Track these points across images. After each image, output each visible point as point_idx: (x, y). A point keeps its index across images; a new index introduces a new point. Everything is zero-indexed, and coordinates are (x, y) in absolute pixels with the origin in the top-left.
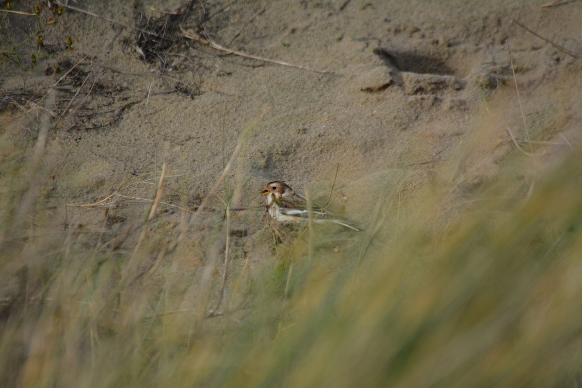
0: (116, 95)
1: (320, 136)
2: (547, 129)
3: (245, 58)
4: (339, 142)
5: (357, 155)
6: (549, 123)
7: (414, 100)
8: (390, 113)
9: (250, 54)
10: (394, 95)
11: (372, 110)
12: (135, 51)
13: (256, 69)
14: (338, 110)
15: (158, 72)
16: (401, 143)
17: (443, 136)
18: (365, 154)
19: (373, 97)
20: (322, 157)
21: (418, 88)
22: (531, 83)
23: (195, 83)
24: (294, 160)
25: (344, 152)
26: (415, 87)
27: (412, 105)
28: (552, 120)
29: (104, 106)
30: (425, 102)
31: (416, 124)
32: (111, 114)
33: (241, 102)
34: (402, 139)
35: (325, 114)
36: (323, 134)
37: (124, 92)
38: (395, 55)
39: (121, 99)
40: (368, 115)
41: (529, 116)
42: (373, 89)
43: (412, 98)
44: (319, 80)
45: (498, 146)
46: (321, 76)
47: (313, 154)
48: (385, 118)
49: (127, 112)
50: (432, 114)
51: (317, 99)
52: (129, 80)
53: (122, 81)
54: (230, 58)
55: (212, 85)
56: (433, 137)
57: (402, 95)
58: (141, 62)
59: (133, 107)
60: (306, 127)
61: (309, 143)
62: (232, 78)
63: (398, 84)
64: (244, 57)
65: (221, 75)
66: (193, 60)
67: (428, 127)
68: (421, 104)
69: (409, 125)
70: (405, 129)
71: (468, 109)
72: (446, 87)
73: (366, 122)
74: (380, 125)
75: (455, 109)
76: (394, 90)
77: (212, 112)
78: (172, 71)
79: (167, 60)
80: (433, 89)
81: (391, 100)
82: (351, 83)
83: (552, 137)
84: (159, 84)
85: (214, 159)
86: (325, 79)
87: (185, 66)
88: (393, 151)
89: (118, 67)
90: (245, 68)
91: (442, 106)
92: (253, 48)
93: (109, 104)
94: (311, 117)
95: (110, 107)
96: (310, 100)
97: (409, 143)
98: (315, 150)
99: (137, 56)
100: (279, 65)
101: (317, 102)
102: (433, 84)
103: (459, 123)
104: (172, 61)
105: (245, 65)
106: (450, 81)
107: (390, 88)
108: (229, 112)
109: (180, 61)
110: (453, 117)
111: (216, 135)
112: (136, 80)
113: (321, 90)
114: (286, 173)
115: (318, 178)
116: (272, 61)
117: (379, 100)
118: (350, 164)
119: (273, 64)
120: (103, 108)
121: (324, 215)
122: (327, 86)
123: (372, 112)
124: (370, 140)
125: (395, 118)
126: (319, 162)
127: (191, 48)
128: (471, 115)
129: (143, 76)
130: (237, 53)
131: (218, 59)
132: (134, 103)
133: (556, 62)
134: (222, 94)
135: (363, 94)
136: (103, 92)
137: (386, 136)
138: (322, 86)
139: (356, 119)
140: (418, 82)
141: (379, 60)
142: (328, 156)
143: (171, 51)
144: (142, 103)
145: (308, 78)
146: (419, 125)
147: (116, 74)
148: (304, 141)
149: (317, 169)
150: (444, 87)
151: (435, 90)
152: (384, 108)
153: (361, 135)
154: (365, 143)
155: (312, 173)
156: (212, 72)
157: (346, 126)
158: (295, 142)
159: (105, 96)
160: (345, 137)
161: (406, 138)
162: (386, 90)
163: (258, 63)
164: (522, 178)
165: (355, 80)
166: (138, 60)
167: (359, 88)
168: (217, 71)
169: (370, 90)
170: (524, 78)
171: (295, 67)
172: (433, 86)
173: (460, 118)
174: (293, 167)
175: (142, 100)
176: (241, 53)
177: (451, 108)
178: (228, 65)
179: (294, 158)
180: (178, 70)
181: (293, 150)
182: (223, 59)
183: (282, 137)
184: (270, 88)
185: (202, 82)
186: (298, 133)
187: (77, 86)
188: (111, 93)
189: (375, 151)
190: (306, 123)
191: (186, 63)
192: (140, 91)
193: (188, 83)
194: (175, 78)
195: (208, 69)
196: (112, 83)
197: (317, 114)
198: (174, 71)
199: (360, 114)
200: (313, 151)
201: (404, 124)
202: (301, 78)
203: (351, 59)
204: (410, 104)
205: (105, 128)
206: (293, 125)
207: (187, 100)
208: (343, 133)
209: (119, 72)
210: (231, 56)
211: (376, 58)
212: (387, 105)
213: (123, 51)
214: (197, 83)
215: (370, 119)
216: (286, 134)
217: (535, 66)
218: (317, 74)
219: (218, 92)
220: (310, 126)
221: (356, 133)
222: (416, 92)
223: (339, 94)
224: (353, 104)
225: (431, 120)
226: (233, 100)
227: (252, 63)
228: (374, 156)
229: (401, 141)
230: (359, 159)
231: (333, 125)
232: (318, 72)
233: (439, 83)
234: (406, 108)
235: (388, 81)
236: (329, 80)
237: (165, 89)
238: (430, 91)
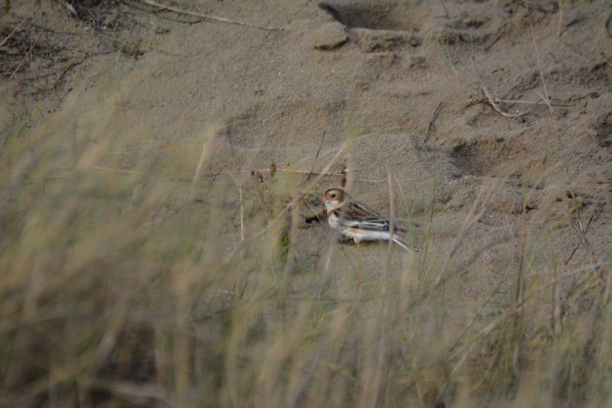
0: (53, 56)
1: (279, 98)
2: (516, 87)
3: (180, 14)
4: (300, 104)
5: (320, 117)
6: (517, 80)
7: (373, 58)
8: (349, 72)
9: (184, 9)
10: (351, 52)
11: (330, 70)
12: (65, 8)
13: (194, 25)
14: (293, 69)
15: (93, 31)
16: (365, 104)
17: (408, 96)
18: (329, 117)
19: (329, 55)
20: (284, 121)
21: (375, 45)
22: (486, 38)
23: (133, 42)
24: (255, 124)
25: (307, 114)
26: (372, 44)
27: (371, 63)
28: (520, 78)
29: (44, 68)
30: (384, 60)
31: (378, 84)
32: (54, 77)
33: (188, 62)
34: (365, 100)
35: (279, 73)
36: (282, 95)
37: (62, 53)
38: (337, 9)
39: (61, 60)
40: (327, 74)
41: (495, 73)
42: (329, 47)
43: (371, 56)
44: (267, 37)
45: (468, 106)
46: (267, 33)
47: (274, 117)
48: (344, 78)
49: (70, 75)
50: (393, 73)
51: (267, 58)
52: (64, 39)
53: (57, 41)
54: (164, 14)
55: (152, 44)
56: (398, 97)
57: (359, 53)
58: (73, 20)
59: (75, 68)
60: (262, 88)
61: (269, 106)
62: (172, 36)
63: (354, 41)
64: (178, 12)
65: (159, 33)
66: (127, 17)
67: (390, 87)
68: (380, 62)
69: (370, 84)
70: (367, 89)
71: (429, 67)
72: (403, 43)
73: (325, 82)
74: (341, 85)
75: (415, 67)
76: (351, 48)
77: (160, 74)
78: (107, 29)
79: (99, 18)
80: (390, 46)
81: (349, 58)
82: (301, 41)
83: (522, 96)
84: (96, 44)
85: (174, 124)
86: (271, 37)
87: (120, 24)
88: (358, 113)
89: (50, 25)
90: (181, 24)
91: (401, 63)
92: (186, 3)
93: (49, 66)
94: (265, 78)
95: (50, 69)
96: (261, 59)
97: (373, 104)
98: (276, 113)
99: (69, 13)
100: (216, 21)
101: (268, 60)
102: (390, 40)
103: (422, 82)
104: (105, 19)
105: (182, 22)
106: (407, 37)
107: (346, 45)
108: (178, 73)
109: (113, 19)
110: (415, 75)
111: (169, 99)
112: (71, 39)
113: (270, 48)
114: (249, 138)
115: (282, 143)
116: (207, 16)
117: (336, 59)
118: (314, 127)
119: (210, 20)
120: (44, 70)
121: (384, 227)
122: (275, 44)
123: (331, 72)
124: (332, 102)
125: (356, 77)
126: (281, 125)
127: (121, 4)
128: (433, 72)
129: (78, 34)
130: (170, 8)
131: (152, 15)
132: (74, 65)
133: (509, 15)
134: (167, 54)
135: (318, 52)
136: (39, 52)
137: (349, 97)
138: (270, 44)
139: (314, 79)
140: (375, 38)
141: (326, 15)
142: (290, 119)
143: (101, 8)
144: (83, 65)
145: (254, 36)
146: (380, 84)
147: (50, 33)
148: (263, 104)
149: (280, 133)
150: (400, 43)
151: (392, 47)
152: (342, 67)
153: (323, 96)
154: (328, 105)
155: (275, 137)
156: (148, 30)
157: (305, 87)
158: (254, 105)
159: (43, 58)
160: (306, 99)
161: (369, 98)
162: (342, 48)
163: (194, 20)
164: (502, 140)
165: (305, 37)
166: (70, 18)
167: (313, 46)
168: (154, 28)
169: (324, 48)
170: (479, 33)
171: (236, 23)
172: (390, 43)
173: (422, 76)
174: (255, 131)
175: (83, 61)
176: (175, 9)
177: (412, 66)
178: (163, 21)
179: (255, 122)
180: (112, 28)
181: (252, 113)
182: (158, 16)
183: (239, 99)
184: (216, 46)
185: (141, 40)
186: (256, 95)
187: (13, 47)
188: (49, 54)
189: (339, 113)
190: (261, 84)
191: (120, 20)
192: (78, 51)
193: (126, 41)
194: (112, 36)
195: (143, 26)
196: (47, 43)
197: (271, 74)
198: (108, 30)
199: (318, 74)
200: (273, 114)
201: (366, 84)
202: (248, 36)
203: (296, 14)
204: (369, 62)
205: (50, 93)
206: (248, 86)
207: (132, 61)
208: (304, 95)
209: (52, 31)
210: (164, 12)
211: (323, 13)
212: (345, 64)
213: (53, 9)
214: (135, 42)
215: (329, 79)
216: (243, 96)
217: (489, 19)
218: (263, 31)
219: (162, 52)
220: (266, 87)
221: (317, 94)
222: (373, 50)
223: (291, 52)
224: (307, 63)
225: (392, 80)
226: (181, 60)
227: (187, 19)
228: (338, 118)
229: (364, 102)
230: (323, 122)
231: (291, 86)
232: (263, 29)
233: (396, 40)
234: (365, 66)
235: (344, 38)
236: (276, 38)
237: (104, 49)
238: (387, 48)
